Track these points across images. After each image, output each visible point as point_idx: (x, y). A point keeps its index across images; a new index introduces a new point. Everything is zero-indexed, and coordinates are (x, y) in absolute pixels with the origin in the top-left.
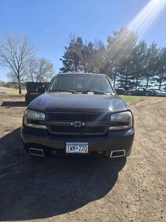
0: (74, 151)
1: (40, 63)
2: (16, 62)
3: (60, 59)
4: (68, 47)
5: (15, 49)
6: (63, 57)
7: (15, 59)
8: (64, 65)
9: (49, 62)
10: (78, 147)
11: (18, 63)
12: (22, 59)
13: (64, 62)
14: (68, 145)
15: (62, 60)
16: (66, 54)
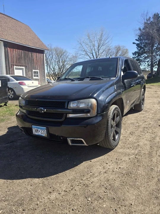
0: (38, 133)
1: (115, 51)
2: (94, 54)
3: (134, 43)
4: (143, 28)
5: (93, 42)
6: (137, 40)
7: (93, 51)
8: (137, 49)
9: (124, 48)
10: (40, 130)
11: (96, 55)
12: (99, 51)
13: (138, 45)
14: (33, 127)
15: (135, 44)
16: (140, 36)
